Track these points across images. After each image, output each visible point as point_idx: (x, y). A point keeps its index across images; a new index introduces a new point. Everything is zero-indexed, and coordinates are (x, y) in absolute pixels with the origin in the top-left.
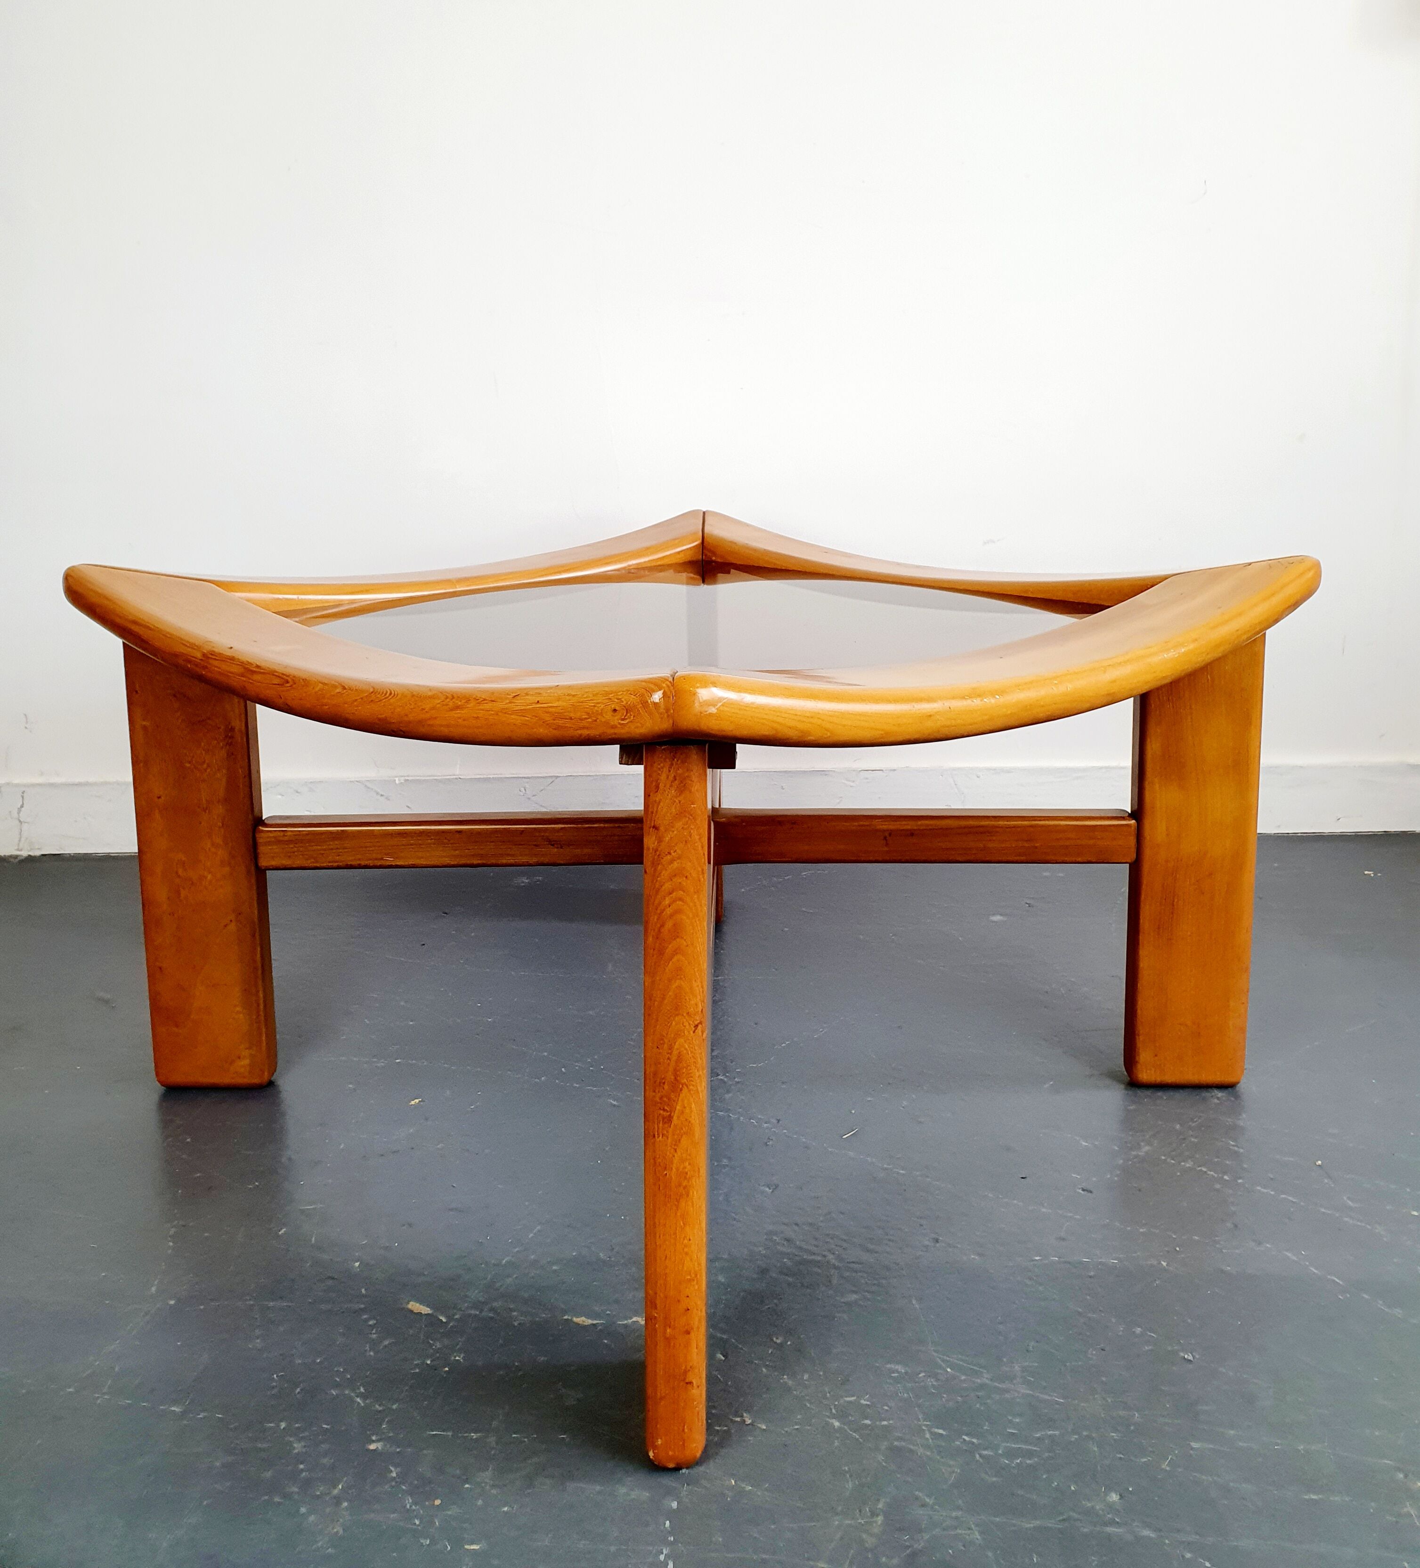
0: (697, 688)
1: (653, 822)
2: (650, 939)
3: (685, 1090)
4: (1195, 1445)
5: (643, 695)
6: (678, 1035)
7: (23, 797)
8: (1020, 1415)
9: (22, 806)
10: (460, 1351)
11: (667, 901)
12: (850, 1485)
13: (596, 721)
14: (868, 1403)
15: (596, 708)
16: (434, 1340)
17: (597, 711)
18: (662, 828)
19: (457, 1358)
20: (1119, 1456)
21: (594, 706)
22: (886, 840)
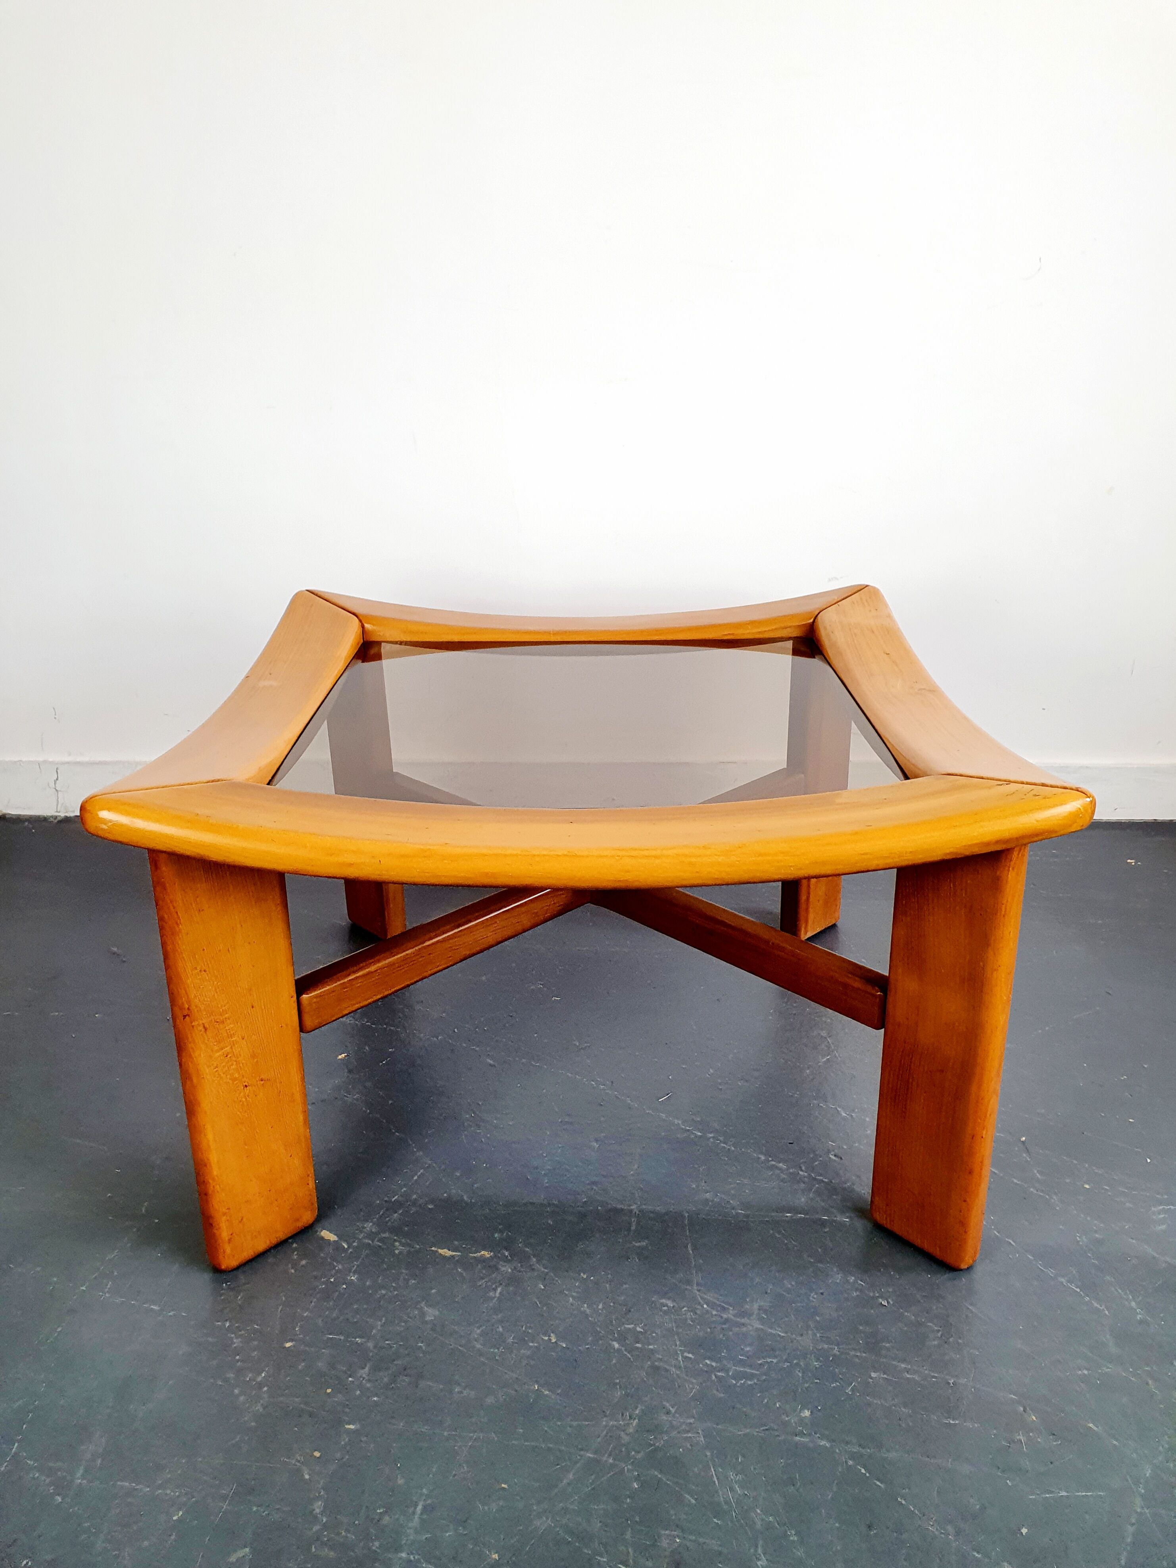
4: (873, 1375)
7: (57, 772)
8: (751, 1345)
9: (57, 779)
10: (355, 1272)
12: (619, 1393)
14: (642, 1330)
16: (338, 1262)
19: (352, 1278)
20: (816, 1381)
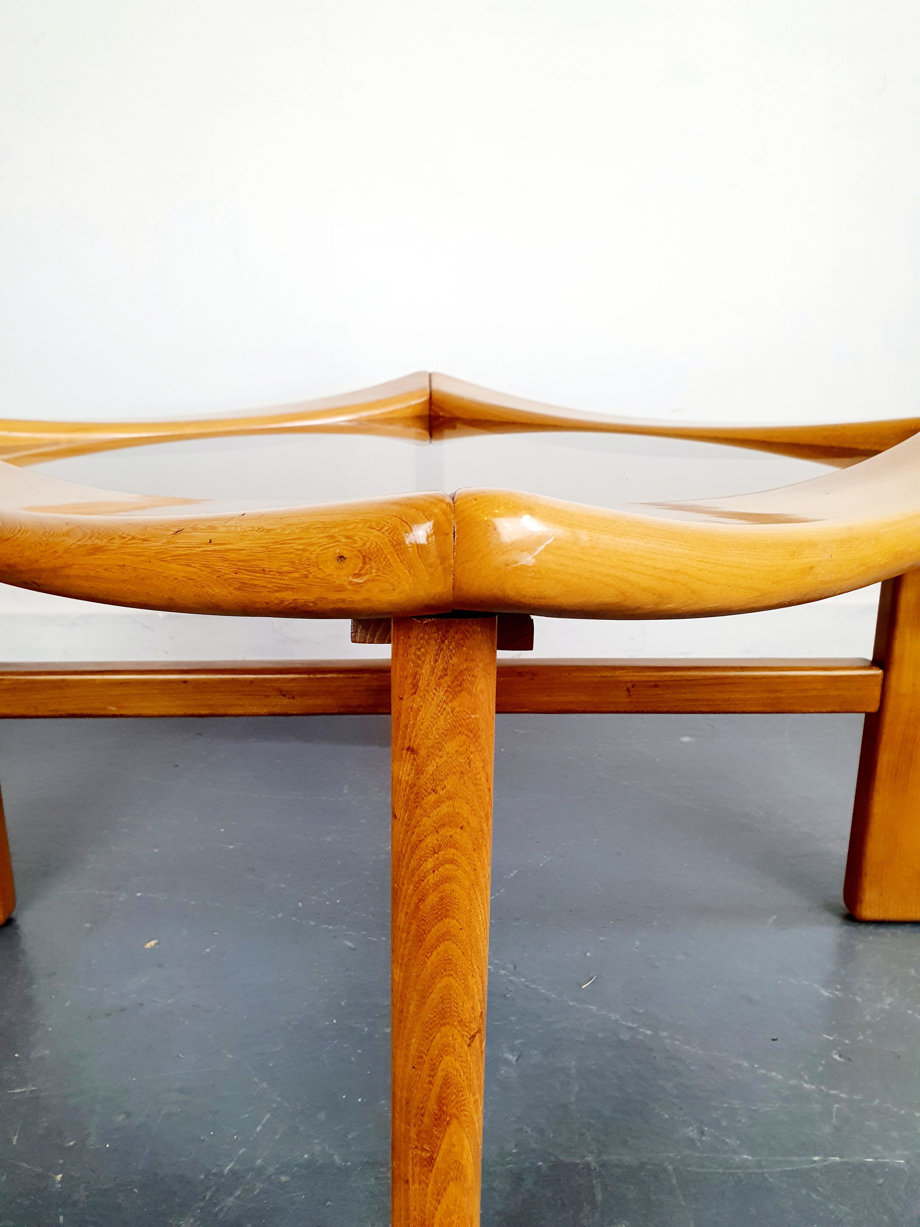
0: (495, 515)
1: (407, 741)
2: (402, 916)
3: (454, 1122)
5: (394, 530)
6: (445, 1050)
11: (430, 864)
13: (306, 576)
15: (307, 554)
17: (309, 559)
18: (423, 752)
21: (303, 550)
22: (629, 692)
